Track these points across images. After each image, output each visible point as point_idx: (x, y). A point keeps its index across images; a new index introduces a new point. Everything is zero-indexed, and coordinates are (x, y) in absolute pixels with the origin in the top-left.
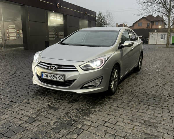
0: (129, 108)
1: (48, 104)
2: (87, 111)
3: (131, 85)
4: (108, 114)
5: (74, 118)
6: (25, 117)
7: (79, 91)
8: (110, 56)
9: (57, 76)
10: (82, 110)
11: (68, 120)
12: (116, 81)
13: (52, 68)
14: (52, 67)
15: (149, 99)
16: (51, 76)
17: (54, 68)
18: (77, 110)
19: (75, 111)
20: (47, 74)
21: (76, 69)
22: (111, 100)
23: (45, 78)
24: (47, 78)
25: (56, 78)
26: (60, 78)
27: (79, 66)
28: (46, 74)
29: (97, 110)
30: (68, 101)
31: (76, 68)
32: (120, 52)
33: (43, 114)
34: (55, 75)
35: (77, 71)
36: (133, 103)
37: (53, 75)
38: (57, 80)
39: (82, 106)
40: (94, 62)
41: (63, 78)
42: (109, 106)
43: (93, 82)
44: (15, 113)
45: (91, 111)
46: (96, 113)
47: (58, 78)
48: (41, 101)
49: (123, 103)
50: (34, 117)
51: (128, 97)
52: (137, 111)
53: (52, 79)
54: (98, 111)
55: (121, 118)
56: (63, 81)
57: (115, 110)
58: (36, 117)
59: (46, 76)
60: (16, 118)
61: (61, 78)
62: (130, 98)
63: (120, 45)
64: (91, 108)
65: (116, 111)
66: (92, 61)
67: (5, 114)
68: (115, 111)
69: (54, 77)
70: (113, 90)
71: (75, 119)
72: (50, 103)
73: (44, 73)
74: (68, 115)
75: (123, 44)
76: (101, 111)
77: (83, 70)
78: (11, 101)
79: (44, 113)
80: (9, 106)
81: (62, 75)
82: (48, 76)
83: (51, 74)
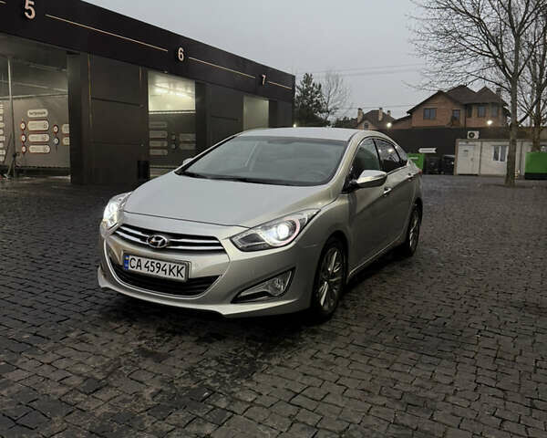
0: (364, 360)
1: (138, 343)
2: (247, 366)
3: (380, 297)
4: (305, 375)
5: (209, 382)
6: (74, 377)
7: (227, 309)
8: (318, 213)
9: (168, 264)
10: (235, 362)
11: (193, 386)
12: (335, 283)
13: (156, 244)
14: (153, 240)
15: (426, 335)
16: (149, 264)
17: (160, 242)
18: (218, 361)
19: (213, 363)
20: (139, 260)
21: (220, 248)
22: (318, 337)
23: (134, 269)
24: (138, 270)
25: (165, 271)
26: (175, 271)
27: (231, 238)
28: (137, 258)
29: (274, 362)
30: (196, 338)
31: (220, 244)
32: (347, 202)
33: (126, 370)
34: (162, 264)
35: (223, 251)
36: (378, 346)
37: (156, 262)
38: (167, 276)
39: (236, 350)
40: (270, 227)
41: (183, 272)
42: (312, 352)
43: (267, 283)
44: (46, 367)
45: (257, 365)
46: (272, 371)
47: (171, 270)
48: (120, 336)
49: (351, 346)
50: (100, 377)
51: (368, 329)
52: (385, 366)
53: (154, 273)
54: (278, 365)
55: (339, 384)
56: (183, 279)
57: (327, 363)
58: (104, 379)
59: (138, 266)
60: (48, 379)
61: (178, 272)
62: (373, 332)
63: (347, 182)
64: (260, 358)
65: (327, 366)
66: (265, 226)
67: (18, 368)
68: (324, 367)
69: (159, 268)
70: (326, 307)
71: (212, 385)
72: (143, 342)
73: (131, 257)
74: (193, 376)
75: (357, 178)
76: (285, 367)
77: (242, 250)
78: (35, 335)
79: (128, 368)
80: (29, 347)
81: (180, 262)
82: (143, 266)
83: (150, 261)
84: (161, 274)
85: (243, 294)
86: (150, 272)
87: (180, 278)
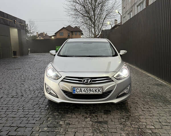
9: (94, 89)
14: (86, 81)
16: (86, 90)
17: (89, 81)
20: (81, 89)
23: (79, 93)
24: (81, 93)
25: (93, 91)
26: (97, 91)
27: (113, 76)
28: (79, 88)
31: (111, 79)
34: (92, 89)
35: (113, 81)
37: (89, 89)
38: (94, 93)
41: (101, 90)
47: (95, 91)
53: (88, 93)
56: (101, 93)
59: (80, 91)
61: (99, 91)
69: (90, 90)
82: (83, 91)
83: (86, 88)
84: (91, 93)
85: (120, 94)
86: (86, 93)
87: (99, 93)
